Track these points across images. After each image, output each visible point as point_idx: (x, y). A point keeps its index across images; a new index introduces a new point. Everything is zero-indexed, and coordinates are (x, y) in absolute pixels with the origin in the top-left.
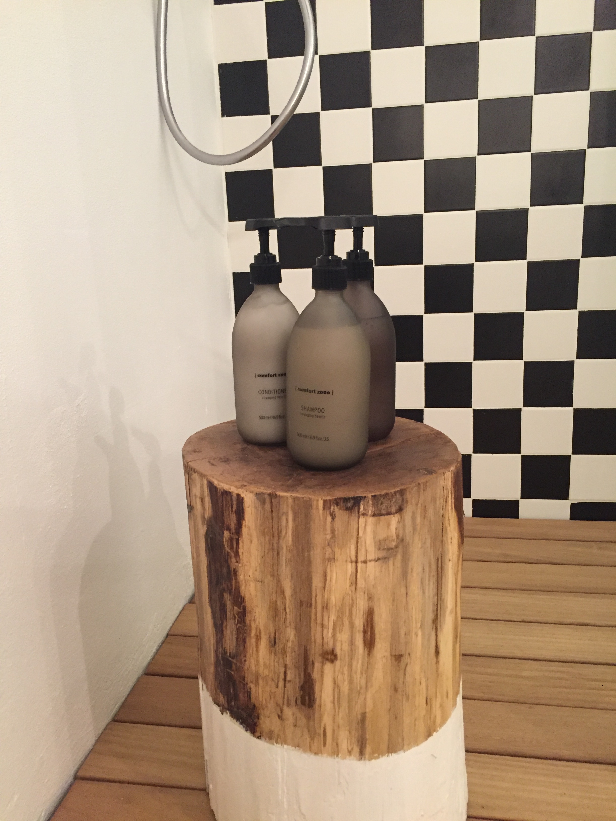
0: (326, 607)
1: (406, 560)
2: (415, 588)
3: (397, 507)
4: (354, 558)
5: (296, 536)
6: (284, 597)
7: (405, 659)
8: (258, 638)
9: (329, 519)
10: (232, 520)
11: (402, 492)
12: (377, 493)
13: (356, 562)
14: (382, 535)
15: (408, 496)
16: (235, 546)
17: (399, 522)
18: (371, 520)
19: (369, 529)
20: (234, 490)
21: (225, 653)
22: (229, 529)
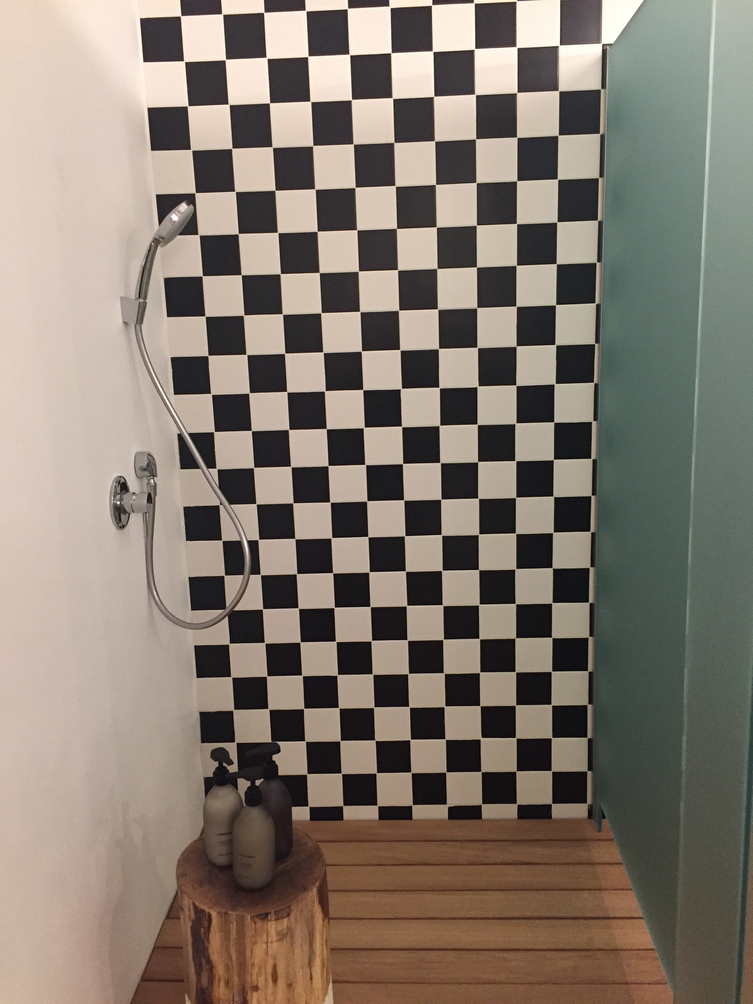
0: (253, 965)
1: (292, 937)
2: (297, 950)
3: (287, 914)
4: (266, 941)
5: (238, 932)
6: (232, 961)
7: (294, 985)
8: (219, 980)
9: (253, 924)
10: (206, 924)
11: (289, 907)
12: (277, 910)
13: (267, 943)
14: (280, 929)
15: (292, 907)
16: (207, 935)
17: (288, 921)
18: (274, 923)
19: (273, 926)
20: (207, 910)
21: (202, 987)
22: (204, 928)
